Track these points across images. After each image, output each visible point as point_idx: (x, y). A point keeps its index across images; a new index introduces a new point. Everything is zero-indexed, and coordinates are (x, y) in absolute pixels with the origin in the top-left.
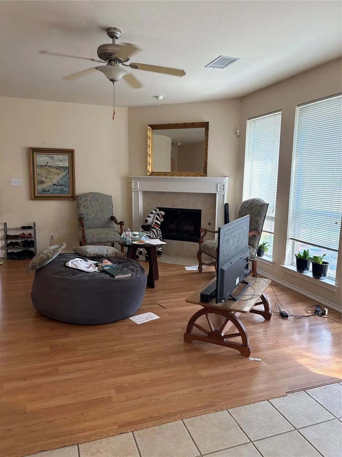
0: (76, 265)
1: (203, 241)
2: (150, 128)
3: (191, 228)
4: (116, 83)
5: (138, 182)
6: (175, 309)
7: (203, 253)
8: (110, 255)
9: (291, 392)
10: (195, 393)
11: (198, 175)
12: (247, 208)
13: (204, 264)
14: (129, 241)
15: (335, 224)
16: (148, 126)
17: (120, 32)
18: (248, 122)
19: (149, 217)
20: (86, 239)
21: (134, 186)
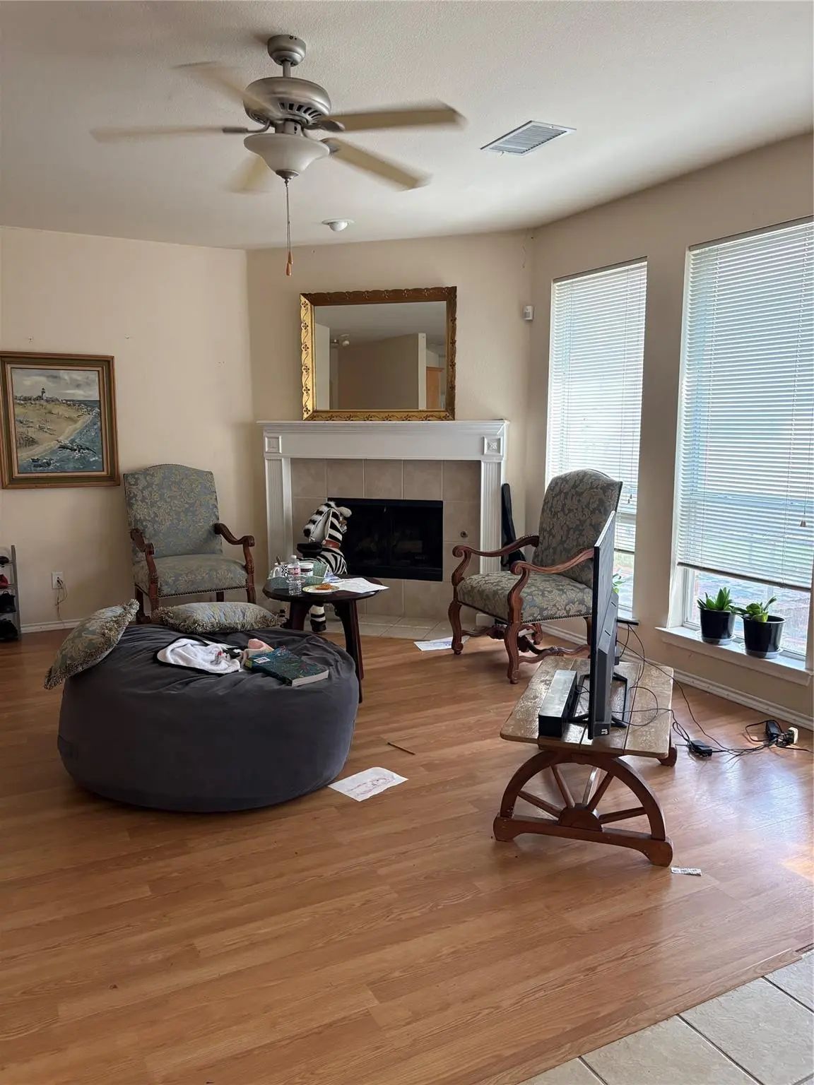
0: (187, 657)
1: (463, 579)
2: (307, 301)
3: (415, 546)
4: (292, 179)
5: (280, 437)
6: (436, 755)
7: (463, 607)
8: (252, 625)
9: (807, 949)
10: (582, 977)
11: (432, 416)
12: (566, 494)
13: (465, 633)
14: (296, 586)
15: (801, 526)
16: (302, 297)
17: (304, 47)
18: (555, 287)
19: (314, 522)
20: (159, 586)
21: (269, 447)
